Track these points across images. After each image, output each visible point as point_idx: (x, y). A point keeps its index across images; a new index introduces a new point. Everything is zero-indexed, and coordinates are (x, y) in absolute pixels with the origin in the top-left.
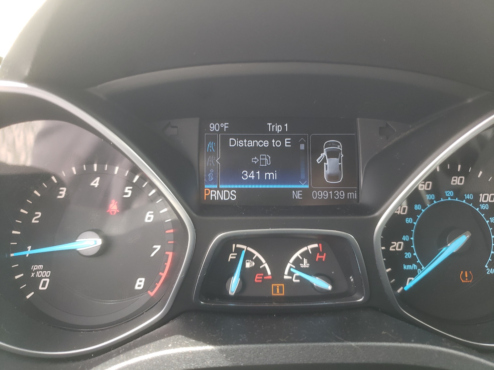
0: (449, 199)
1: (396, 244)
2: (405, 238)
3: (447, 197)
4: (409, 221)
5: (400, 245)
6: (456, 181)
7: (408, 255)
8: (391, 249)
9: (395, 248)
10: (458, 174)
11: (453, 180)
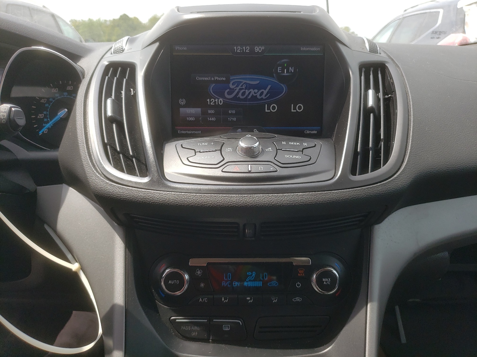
0: (66, 96)
1: (40, 115)
2: (45, 113)
3: (64, 95)
4: (47, 105)
5: (42, 116)
6: (69, 88)
7: (45, 120)
8: (38, 117)
9: (40, 117)
10: (70, 85)
11: (68, 88)
